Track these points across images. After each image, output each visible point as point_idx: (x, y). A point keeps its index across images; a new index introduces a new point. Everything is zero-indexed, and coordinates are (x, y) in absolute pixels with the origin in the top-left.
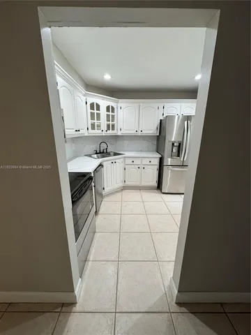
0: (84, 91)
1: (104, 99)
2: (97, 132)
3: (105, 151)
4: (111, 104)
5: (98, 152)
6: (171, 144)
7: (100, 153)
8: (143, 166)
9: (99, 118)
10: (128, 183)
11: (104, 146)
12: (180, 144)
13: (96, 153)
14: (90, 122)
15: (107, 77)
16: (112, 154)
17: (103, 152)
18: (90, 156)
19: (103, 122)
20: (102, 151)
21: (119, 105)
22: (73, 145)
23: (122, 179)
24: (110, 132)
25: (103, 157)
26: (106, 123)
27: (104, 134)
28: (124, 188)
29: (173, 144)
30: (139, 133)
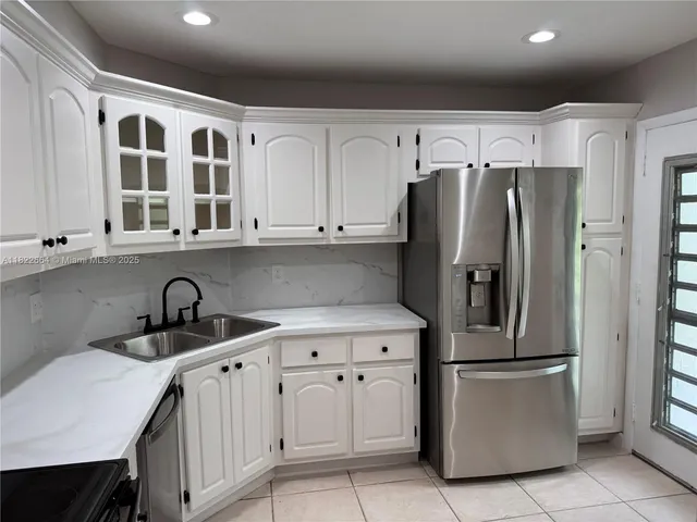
0: (90, 69)
1: (179, 102)
2: (150, 238)
3: (188, 316)
4: (211, 123)
5: (157, 320)
6: (461, 276)
7: (166, 325)
8: (357, 371)
9: (159, 180)
10: (295, 451)
11: (182, 295)
12: (495, 275)
13: (149, 329)
14: (119, 194)
15: (197, 19)
16: (221, 325)
17: (181, 322)
18: (117, 345)
19: (180, 194)
20: (173, 315)
21: (247, 129)
22: (35, 299)
23: (269, 438)
24: (212, 236)
25: (181, 346)
26: (193, 197)
27: (184, 243)
28: (280, 477)
29: (470, 276)
30: (333, 237)
